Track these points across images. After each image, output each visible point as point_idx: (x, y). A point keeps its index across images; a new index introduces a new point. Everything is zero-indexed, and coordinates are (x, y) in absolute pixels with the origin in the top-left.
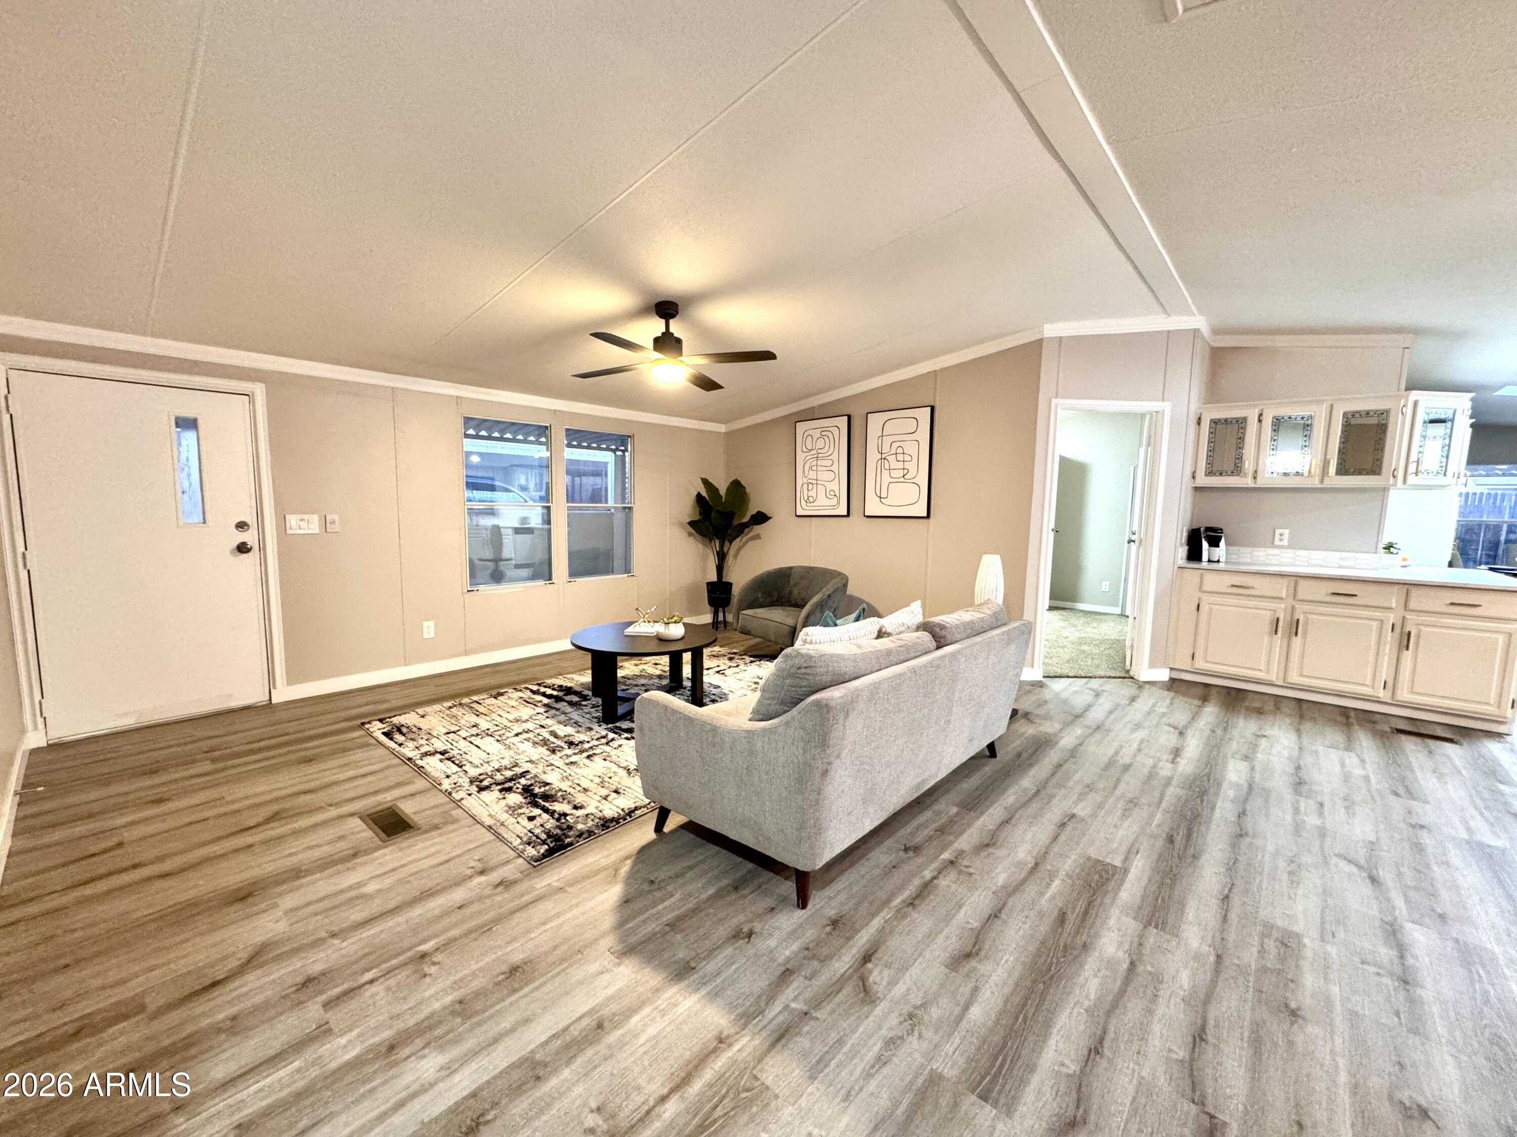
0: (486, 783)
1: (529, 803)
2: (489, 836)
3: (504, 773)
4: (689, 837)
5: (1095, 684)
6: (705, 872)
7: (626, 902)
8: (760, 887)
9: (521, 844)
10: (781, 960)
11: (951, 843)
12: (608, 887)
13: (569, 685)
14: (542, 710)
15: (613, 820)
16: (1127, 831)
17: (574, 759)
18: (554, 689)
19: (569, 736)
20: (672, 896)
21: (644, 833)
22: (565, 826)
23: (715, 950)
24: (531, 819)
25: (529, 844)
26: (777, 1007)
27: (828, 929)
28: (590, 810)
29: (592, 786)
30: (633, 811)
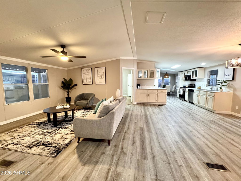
0: (31, 146)
1: (46, 147)
2: (39, 156)
3: (35, 143)
4: (85, 142)
5: (129, 105)
6: (91, 146)
7: (79, 156)
8: (101, 145)
9: (49, 155)
10: (111, 154)
11: (124, 130)
12: (74, 155)
13: (41, 122)
14: (37, 128)
15: (68, 144)
16: (142, 123)
17: (52, 135)
18: (37, 123)
19: (47, 131)
20: (87, 152)
21: (76, 144)
22: (58, 148)
23: (100, 157)
24: (49, 149)
25: (51, 154)
26: (114, 161)
27: (115, 147)
28: (62, 143)
29: (59, 139)
30: (71, 141)
